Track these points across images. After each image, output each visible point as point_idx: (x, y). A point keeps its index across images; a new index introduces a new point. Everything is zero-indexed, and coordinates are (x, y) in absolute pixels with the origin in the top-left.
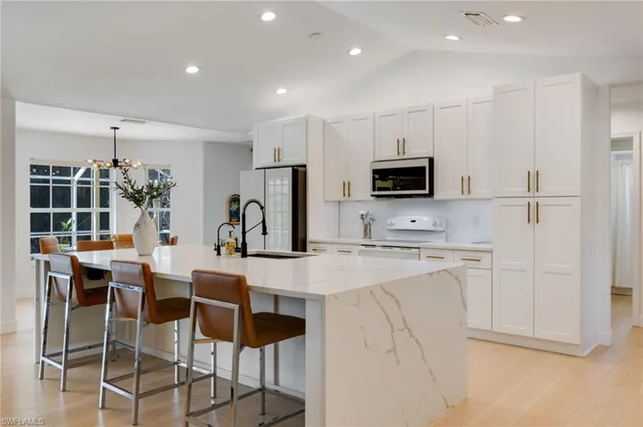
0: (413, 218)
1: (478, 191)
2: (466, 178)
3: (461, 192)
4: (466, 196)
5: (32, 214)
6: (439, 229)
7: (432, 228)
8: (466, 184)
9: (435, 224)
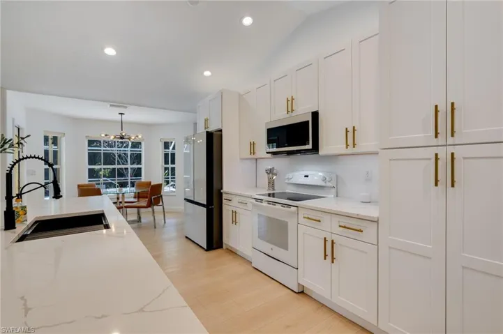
0: (307, 173)
1: (365, 144)
2: (350, 129)
3: (345, 146)
4: (350, 150)
5: (89, 169)
6: (329, 184)
7: (323, 184)
8: (351, 135)
9: (324, 180)
